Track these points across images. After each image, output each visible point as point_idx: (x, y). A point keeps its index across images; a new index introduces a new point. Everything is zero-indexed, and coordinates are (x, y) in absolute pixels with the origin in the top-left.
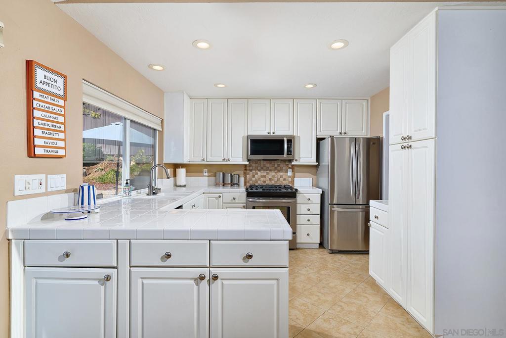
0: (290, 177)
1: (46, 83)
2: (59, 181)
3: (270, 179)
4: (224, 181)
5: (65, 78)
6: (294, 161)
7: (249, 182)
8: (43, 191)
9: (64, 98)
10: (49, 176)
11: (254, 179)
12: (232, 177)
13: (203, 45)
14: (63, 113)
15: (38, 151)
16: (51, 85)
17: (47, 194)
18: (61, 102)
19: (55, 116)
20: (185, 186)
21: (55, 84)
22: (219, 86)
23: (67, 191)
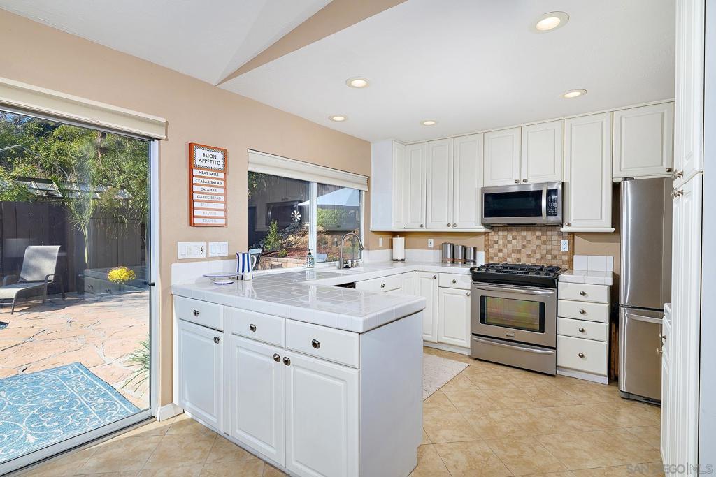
0: (565, 253)
1: (206, 160)
2: (220, 248)
3: (528, 256)
4: (453, 256)
5: (225, 152)
6: (564, 226)
7: (492, 258)
8: (204, 255)
9: (225, 170)
10: (210, 243)
11: (500, 255)
12: (465, 249)
13: (358, 83)
14: (223, 185)
15: (197, 221)
16: (210, 162)
17: (208, 259)
18: (221, 175)
19: (214, 189)
20: (403, 260)
21: (215, 159)
22: (426, 123)
23: (229, 257)
